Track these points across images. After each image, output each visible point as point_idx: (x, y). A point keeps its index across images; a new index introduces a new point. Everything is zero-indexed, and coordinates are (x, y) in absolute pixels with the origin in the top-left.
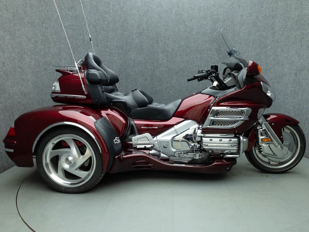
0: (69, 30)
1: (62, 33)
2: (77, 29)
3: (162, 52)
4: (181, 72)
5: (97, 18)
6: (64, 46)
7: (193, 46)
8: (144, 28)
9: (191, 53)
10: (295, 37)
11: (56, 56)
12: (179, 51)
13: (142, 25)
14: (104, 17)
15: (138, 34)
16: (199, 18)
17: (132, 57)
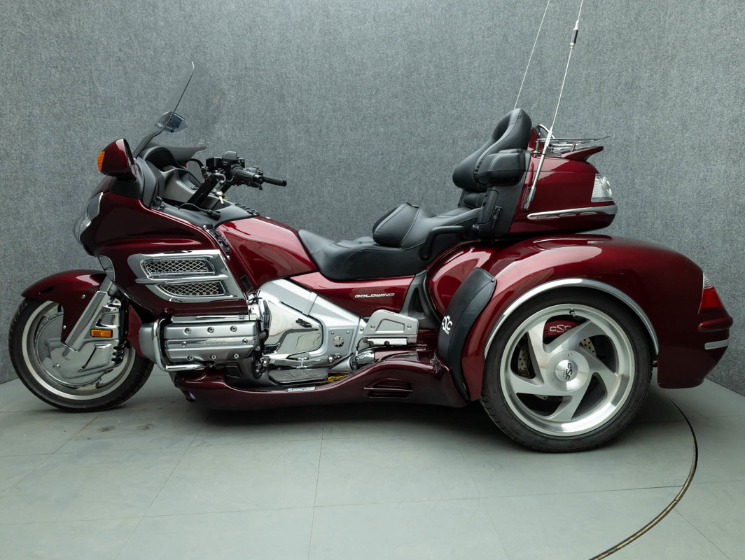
0: (53, 71)
1: (33, 78)
2: (73, 69)
3: (295, 123)
4: (343, 169)
5: (125, 41)
6: (41, 110)
7: (368, 105)
8: (248, 66)
9: (363, 123)
10: (587, 81)
11: (20, 137)
12: (335, 118)
13: (243, 59)
14: (143, 38)
15: (234, 79)
16: (376, 39)
17: (223, 136)
